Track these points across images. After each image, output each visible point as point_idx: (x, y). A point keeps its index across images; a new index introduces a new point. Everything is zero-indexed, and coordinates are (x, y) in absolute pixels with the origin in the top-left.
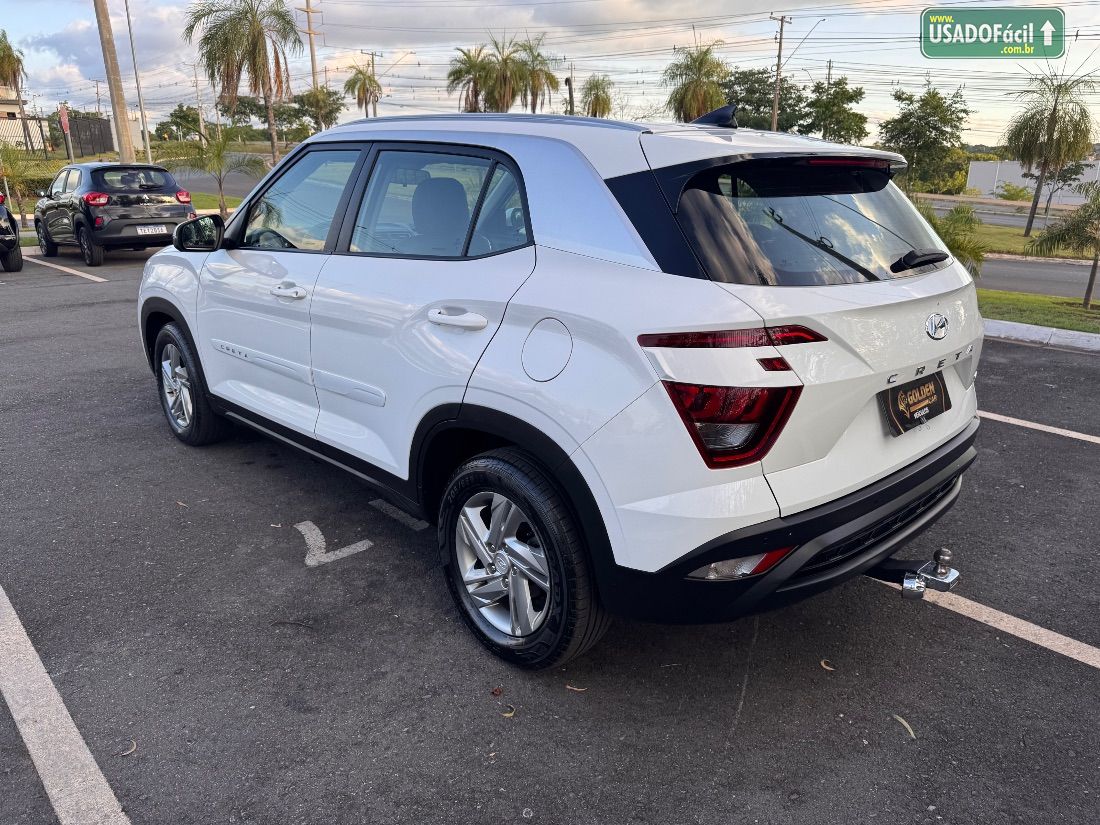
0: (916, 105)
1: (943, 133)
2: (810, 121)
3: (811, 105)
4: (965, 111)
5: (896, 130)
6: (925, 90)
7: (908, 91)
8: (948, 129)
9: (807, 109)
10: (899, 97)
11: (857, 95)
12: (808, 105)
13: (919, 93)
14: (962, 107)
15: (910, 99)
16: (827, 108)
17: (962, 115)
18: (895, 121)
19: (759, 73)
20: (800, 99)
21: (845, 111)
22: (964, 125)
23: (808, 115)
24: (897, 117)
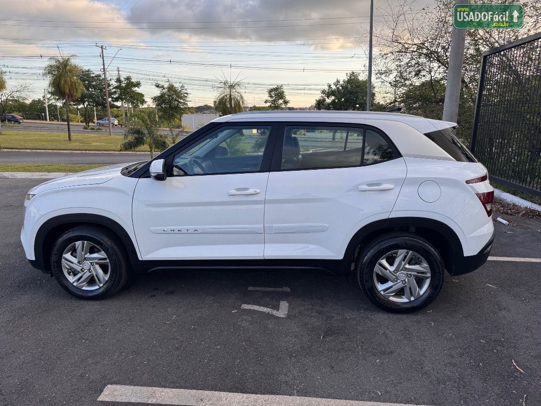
0: (166, 90)
1: (179, 102)
2: (117, 95)
3: (116, 88)
4: (186, 93)
5: (159, 100)
6: (168, 83)
7: (161, 84)
8: (182, 101)
9: (114, 90)
10: (158, 86)
11: (138, 84)
12: (114, 88)
13: (166, 85)
14: (186, 92)
15: (163, 87)
16: (125, 90)
17: (186, 95)
18: (159, 97)
19: (86, 71)
20: (109, 85)
21: (133, 91)
22: (188, 99)
23: (115, 92)
24: (159, 95)
